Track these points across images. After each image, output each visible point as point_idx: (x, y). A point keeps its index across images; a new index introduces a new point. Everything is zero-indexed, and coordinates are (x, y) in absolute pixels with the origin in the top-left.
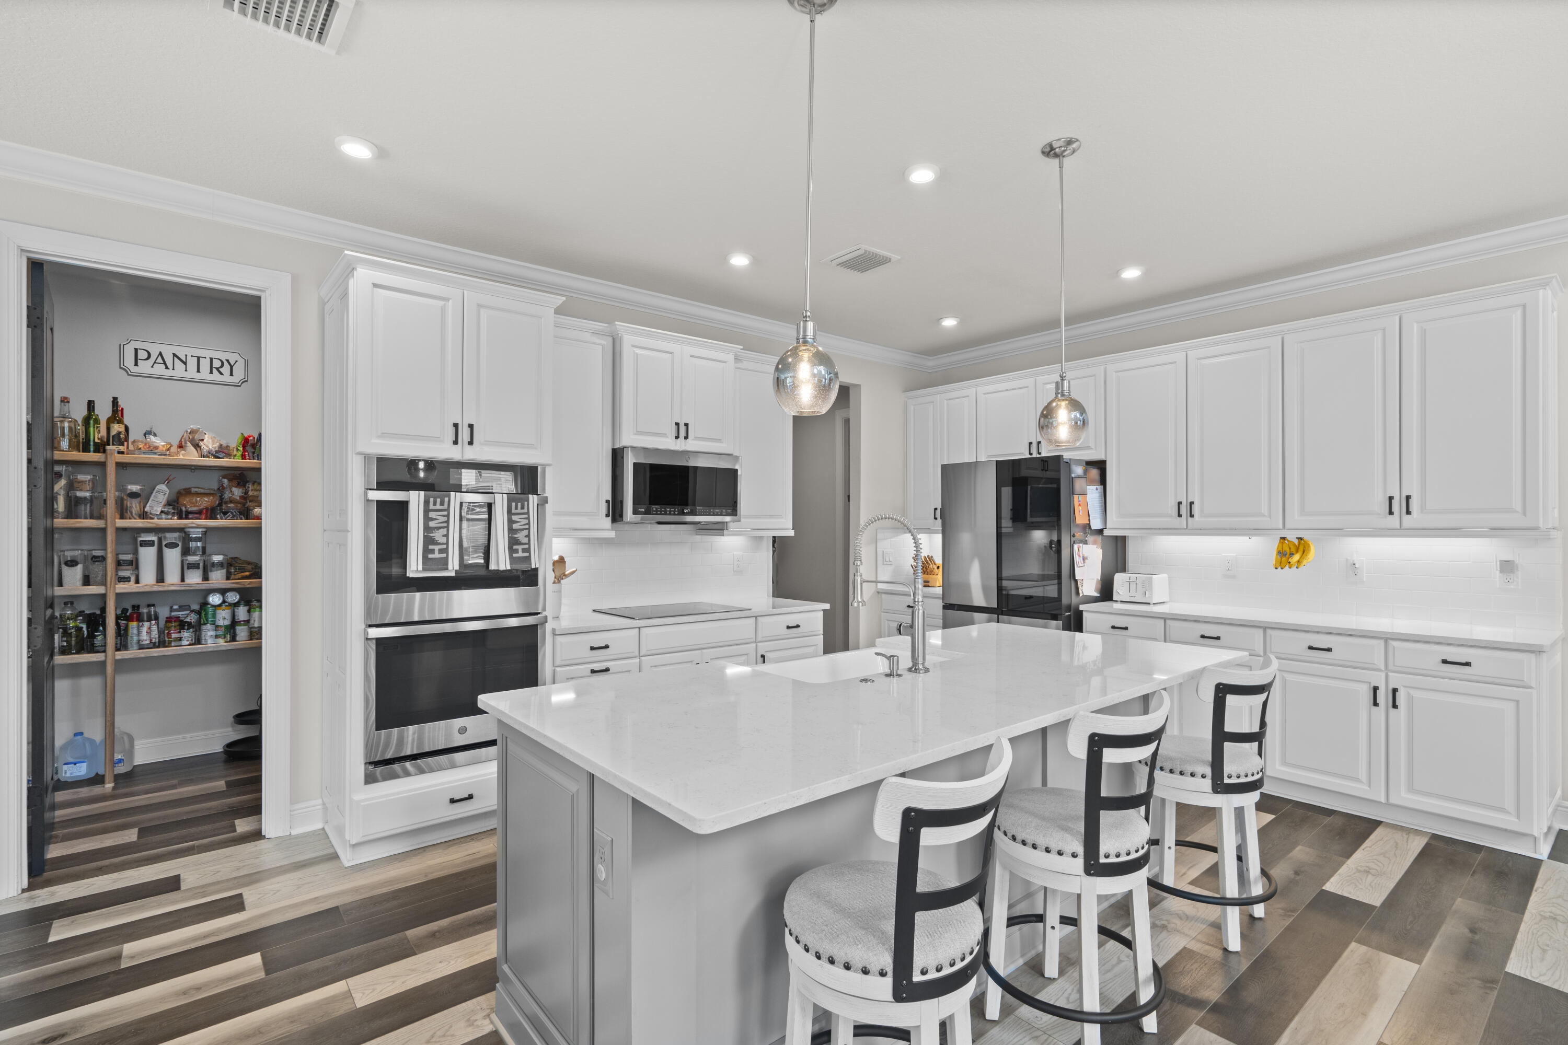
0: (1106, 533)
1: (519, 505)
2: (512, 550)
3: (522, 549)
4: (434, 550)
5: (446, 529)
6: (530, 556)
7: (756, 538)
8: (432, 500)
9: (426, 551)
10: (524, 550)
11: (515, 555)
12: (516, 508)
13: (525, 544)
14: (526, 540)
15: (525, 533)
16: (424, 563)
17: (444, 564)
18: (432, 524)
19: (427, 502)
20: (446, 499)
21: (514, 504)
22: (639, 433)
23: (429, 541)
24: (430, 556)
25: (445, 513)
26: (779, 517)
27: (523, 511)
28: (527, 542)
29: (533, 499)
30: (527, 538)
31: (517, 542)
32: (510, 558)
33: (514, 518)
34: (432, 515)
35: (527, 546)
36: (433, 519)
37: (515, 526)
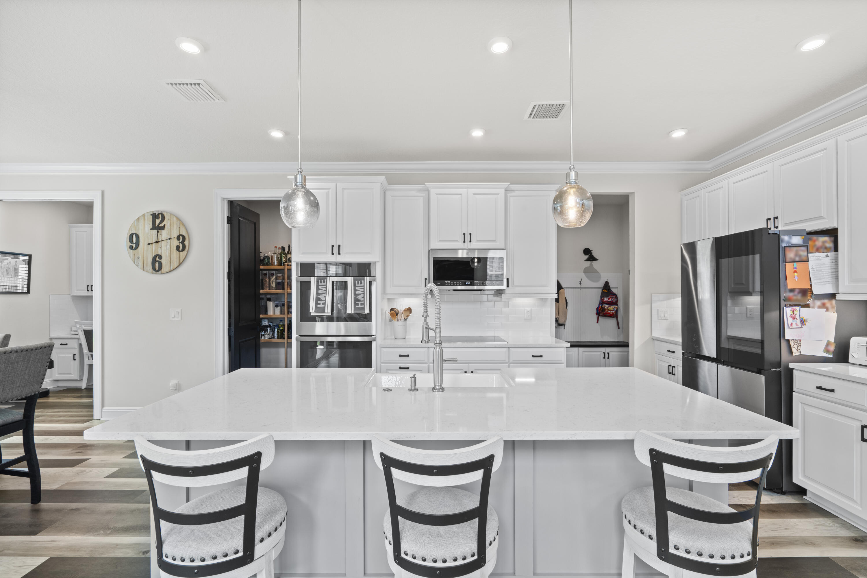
0: (838, 297)
1: (359, 282)
2: (355, 304)
3: (361, 303)
4: (320, 303)
5: (325, 294)
6: (364, 307)
7: (542, 299)
8: (319, 281)
9: (317, 304)
10: (361, 304)
11: (357, 306)
12: (358, 284)
13: (362, 301)
14: (362, 299)
15: (362, 295)
16: (315, 309)
17: (323, 310)
18: (320, 292)
19: (318, 282)
20: (326, 280)
21: (357, 282)
22: (441, 241)
23: (318, 299)
24: (318, 306)
25: (325, 286)
26: (546, 286)
27: (361, 285)
28: (363, 300)
29: (367, 279)
30: (363, 298)
31: (359, 300)
32: (354, 308)
33: (357, 288)
34: (320, 287)
35: (363, 302)
36: (320, 289)
37: (357, 292)
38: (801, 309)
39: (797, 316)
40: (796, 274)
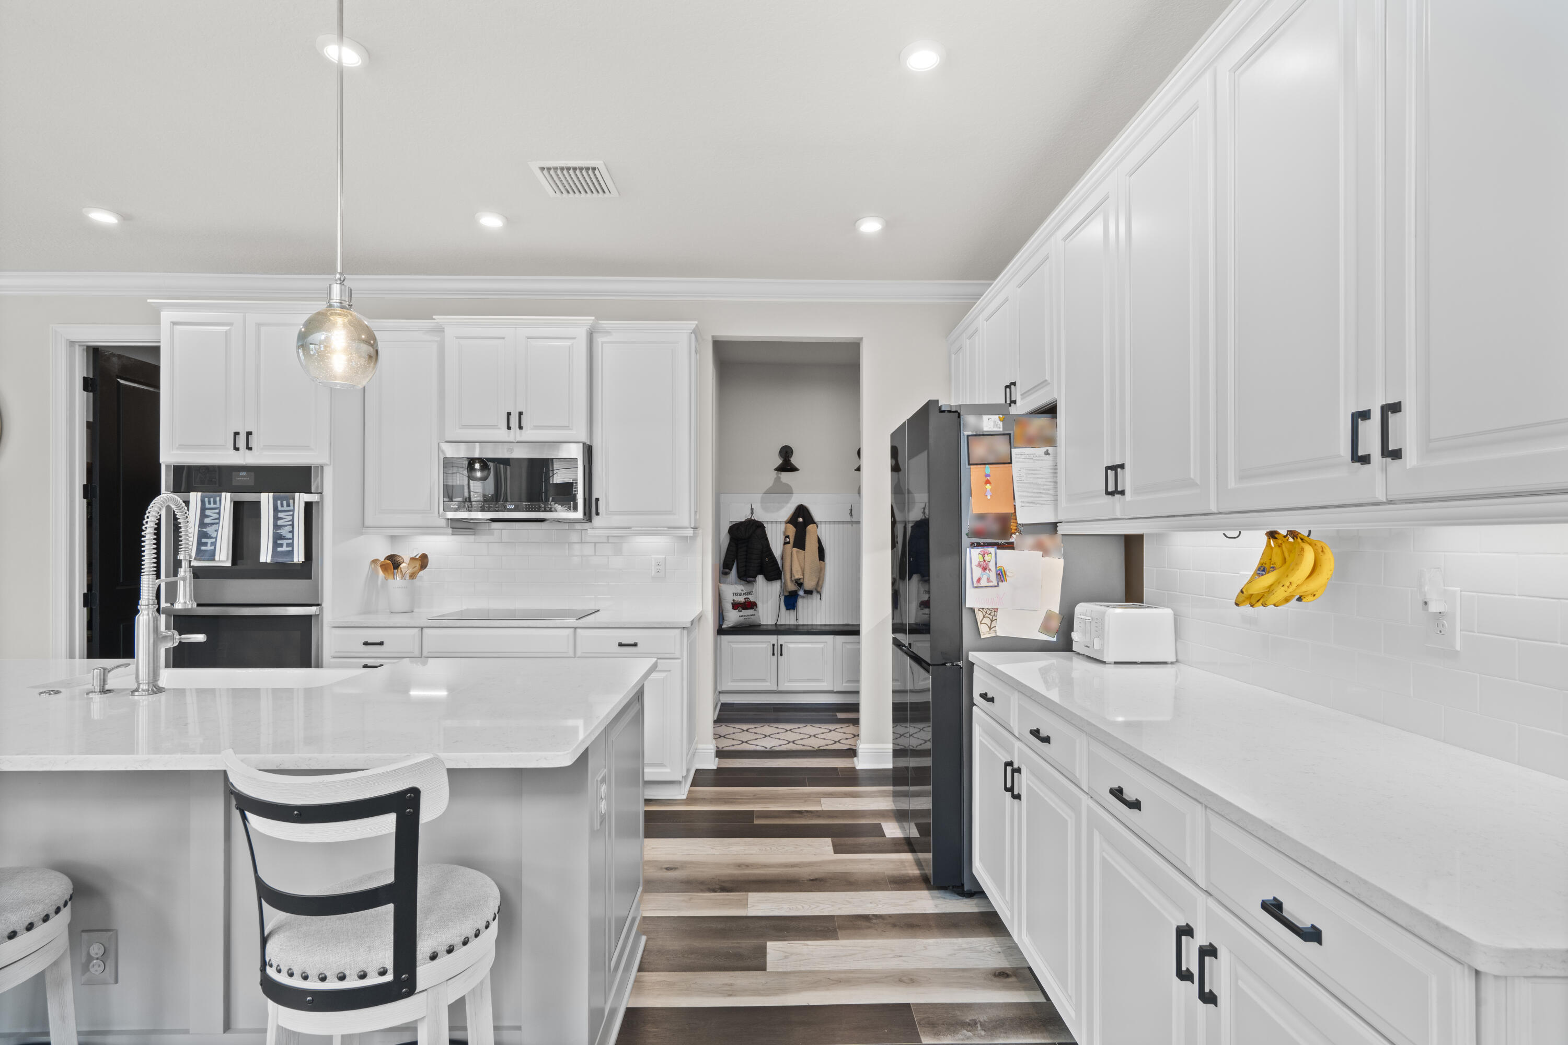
0: (1062, 529)
1: (285, 503)
2: (276, 545)
3: (287, 544)
4: (207, 543)
5: (218, 525)
6: (293, 550)
8: (206, 499)
9: (200, 544)
10: (288, 545)
11: (279, 549)
12: (282, 506)
13: (290, 539)
14: (290, 536)
15: (290, 528)
16: (197, 554)
17: (212, 556)
18: (207, 521)
19: (203, 502)
20: (218, 499)
21: (279, 502)
22: (465, 426)
24: (203, 548)
25: (217, 511)
27: (288, 509)
28: (291, 537)
29: (301, 498)
30: (291, 534)
31: (282, 537)
32: (273, 551)
33: (280, 515)
34: (207, 513)
35: (290, 541)
36: (208, 516)
37: (280, 523)
38: (999, 551)
39: (992, 565)
40: (988, 487)
